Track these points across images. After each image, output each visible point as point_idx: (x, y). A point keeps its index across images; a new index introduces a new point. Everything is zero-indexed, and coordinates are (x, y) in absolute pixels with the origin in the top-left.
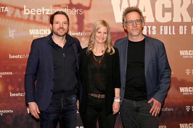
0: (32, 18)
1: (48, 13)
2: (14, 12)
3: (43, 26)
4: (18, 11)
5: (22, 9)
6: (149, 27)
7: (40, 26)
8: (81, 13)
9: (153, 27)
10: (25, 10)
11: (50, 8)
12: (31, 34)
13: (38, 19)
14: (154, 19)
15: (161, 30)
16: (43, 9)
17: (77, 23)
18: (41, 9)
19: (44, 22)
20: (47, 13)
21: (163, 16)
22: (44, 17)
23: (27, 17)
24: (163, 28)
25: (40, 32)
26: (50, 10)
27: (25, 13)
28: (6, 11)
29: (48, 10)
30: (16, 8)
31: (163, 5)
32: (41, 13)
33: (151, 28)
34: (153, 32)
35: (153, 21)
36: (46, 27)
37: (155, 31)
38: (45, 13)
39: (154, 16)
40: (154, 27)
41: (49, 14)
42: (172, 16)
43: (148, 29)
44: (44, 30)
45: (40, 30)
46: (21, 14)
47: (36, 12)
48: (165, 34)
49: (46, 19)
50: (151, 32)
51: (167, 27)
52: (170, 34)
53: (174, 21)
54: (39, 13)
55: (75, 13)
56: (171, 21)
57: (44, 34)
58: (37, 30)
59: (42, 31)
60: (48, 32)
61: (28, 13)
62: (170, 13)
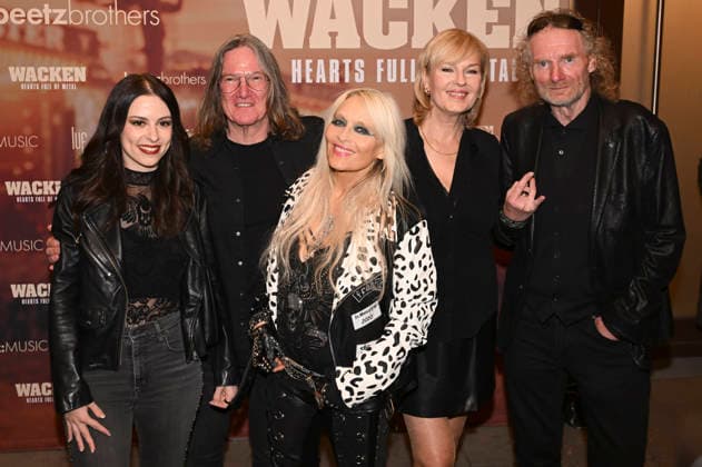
0: (14, 35)
1: (62, 19)
3: (48, 58)
6: (347, 62)
7: (39, 58)
8: (155, 21)
9: (357, 61)
11: (65, 7)
12: (14, 79)
13: (31, 36)
14: (359, 38)
15: (380, 70)
16: (47, 10)
17: (146, 50)
18: (41, 8)
19: (49, 44)
20: (57, 22)
21: (386, 31)
22: (49, 31)
24: (384, 65)
25: (40, 74)
26: (67, 12)
29: (62, 12)
31: (386, 1)
32: (40, 21)
33: (352, 66)
34: (357, 75)
35: (357, 45)
36: (56, 60)
37: (362, 72)
38: (51, 21)
39: (360, 31)
40: (359, 63)
41: (65, 22)
42: (411, 33)
43: (342, 67)
44: (52, 69)
45: (40, 70)
47: (26, 18)
48: (390, 80)
49: (55, 39)
50: (352, 76)
51: (395, 61)
52: (403, 80)
53: (413, 47)
54: (35, 19)
55: (137, 20)
56: (405, 46)
57: (52, 80)
58: (31, 69)
59: (46, 71)
60: (61, 74)
61: (4, 21)
62: (405, 24)
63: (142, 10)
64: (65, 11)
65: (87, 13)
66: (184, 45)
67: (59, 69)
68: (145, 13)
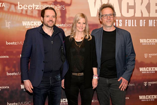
0: (24, 12)
2: (10, 7)
3: (33, 19)
4: (13, 6)
5: (16, 5)
6: (117, 20)
7: (31, 19)
8: (64, 9)
9: (120, 20)
10: (19, 6)
12: (24, 25)
13: (29, 13)
15: (126, 23)
16: (34, 5)
17: (61, 17)
18: (32, 5)
19: (34, 15)
20: (36, 9)
21: (128, 12)
22: (34, 11)
23: (20, 12)
24: (127, 21)
25: (31, 24)
27: (19, 8)
28: (3, 7)
29: (38, 6)
30: (11, 4)
31: (128, 3)
33: (118, 22)
34: (120, 24)
36: (36, 20)
37: (121, 23)
38: (35, 8)
39: (121, 12)
40: (121, 21)
41: (39, 9)
43: (116, 22)
44: (34, 22)
45: (31, 22)
46: (16, 9)
47: (28, 8)
48: (129, 26)
49: (36, 14)
50: (118, 25)
51: (130, 20)
52: (133, 26)
53: (136, 16)
54: (30, 8)
55: (59, 8)
56: (133, 16)
57: (34, 25)
58: (28, 22)
59: (33, 23)
61: (21, 8)
62: (133, 10)
63: (60, 5)
64: (39, 5)
65: (45, 6)
66: (71, 16)
67: (36, 22)
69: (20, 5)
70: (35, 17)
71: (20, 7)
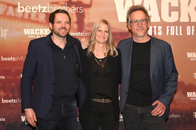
0: (26, 16)
1: (45, 10)
2: (7, 10)
3: (39, 26)
4: (11, 8)
5: (15, 7)
6: (155, 27)
7: (36, 25)
8: (81, 11)
10: (19, 7)
12: (26, 34)
13: (33, 17)
14: (160, 18)
15: (168, 30)
16: (39, 7)
17: (77, 22)
18: (37, 6)
19: (40, 20)
21: (170, 15)
22: (40, 15)
23: (21, 15)
24: (169, 29)
25: (36, 32)
26: (47, 8)
27: (19, 11)
29: (45, 8)
30: (9, 5)
31: (170, 4)
32: (36, 11)
33: (157, 29)
34: (159, 32)
35: (159, 20)
36: (42, 26)
37: (161, 31)
38: (41, 11)
39: (160, 16)
40: (160, 28)
41: (46, 12)
43: (153, 29)
44: (41, 30)
45: (36, 30)
46: (15, 12)
47: (31, 10)
48: (172, 34)
49: (42, 18)
50: (157, 33)
51: (174, 27)
52: (177, 34)
53: (181, 21)
54: (34, 10)
56: (177, 21)
57: (41, 34)
58: (32, 30)
60: (44, 32)
61: (23, 11)
62: (177, 13)
65: (55, 8)
66: (91, 20)
67: (43, 30)
68: (77, 8)
69: (21, 7)
70: (41, 23)
71: (21, 9)
